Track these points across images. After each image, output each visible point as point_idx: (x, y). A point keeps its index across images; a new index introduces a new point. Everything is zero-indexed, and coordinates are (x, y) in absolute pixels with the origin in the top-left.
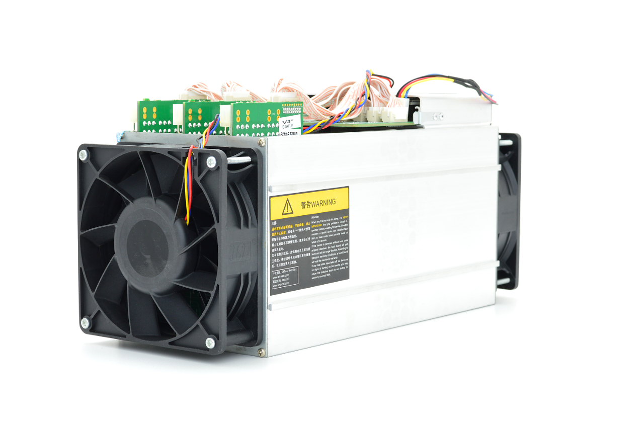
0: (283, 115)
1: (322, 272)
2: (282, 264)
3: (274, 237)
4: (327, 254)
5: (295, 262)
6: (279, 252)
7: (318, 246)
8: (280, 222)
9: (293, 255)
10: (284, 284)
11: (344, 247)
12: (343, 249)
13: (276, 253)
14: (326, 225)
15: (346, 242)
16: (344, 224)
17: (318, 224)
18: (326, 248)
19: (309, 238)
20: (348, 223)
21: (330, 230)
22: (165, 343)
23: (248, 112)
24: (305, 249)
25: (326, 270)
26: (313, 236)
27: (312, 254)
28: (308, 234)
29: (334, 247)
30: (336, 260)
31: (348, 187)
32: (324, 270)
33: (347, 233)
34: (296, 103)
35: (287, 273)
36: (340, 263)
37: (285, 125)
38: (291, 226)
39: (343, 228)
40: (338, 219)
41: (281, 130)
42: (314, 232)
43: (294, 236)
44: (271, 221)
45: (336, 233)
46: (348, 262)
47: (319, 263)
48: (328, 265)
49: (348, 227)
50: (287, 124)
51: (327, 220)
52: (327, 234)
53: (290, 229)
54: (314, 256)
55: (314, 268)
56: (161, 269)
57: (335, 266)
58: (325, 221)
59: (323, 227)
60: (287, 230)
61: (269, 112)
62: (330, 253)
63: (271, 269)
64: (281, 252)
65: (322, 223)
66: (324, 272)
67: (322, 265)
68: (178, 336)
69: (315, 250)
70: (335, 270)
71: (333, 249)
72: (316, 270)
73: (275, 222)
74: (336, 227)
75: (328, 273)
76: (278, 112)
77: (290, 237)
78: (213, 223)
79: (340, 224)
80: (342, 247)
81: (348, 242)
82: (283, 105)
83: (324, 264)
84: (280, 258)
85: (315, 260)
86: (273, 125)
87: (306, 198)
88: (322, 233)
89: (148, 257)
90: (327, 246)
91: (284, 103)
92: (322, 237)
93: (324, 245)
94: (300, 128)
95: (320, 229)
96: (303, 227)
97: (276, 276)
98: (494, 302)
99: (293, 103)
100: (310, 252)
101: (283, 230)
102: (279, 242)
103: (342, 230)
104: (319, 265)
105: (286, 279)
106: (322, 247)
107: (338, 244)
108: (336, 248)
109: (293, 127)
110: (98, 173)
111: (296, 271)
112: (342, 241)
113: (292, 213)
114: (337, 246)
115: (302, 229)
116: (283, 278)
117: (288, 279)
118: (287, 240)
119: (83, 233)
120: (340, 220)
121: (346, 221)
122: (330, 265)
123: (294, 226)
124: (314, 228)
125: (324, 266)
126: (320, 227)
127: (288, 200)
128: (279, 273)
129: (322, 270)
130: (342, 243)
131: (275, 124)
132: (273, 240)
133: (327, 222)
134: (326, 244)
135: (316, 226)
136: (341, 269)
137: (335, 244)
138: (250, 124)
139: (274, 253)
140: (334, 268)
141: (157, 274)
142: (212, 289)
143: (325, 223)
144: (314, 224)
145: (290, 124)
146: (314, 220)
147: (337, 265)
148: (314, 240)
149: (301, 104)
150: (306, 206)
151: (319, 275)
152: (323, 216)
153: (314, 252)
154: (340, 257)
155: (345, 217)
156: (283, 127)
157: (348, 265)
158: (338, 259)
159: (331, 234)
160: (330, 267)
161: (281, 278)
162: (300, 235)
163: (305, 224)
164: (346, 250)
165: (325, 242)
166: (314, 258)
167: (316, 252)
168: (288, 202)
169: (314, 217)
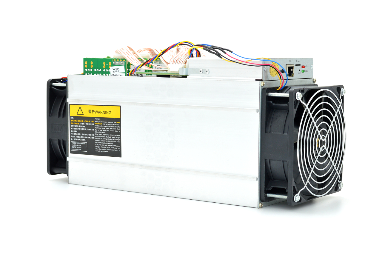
0: (113, 65)
1: (102, 149)
2: (77, 139)
3: (72, 125)
4: (106, 140)
5: (85, 140)
6: (75, 133)
7: (99, 134)
8: (76, 118)
9: (84, 136)
10: (78, 150)
11: (118, 139)
12: (117, 140)
13: (74, 133)
14: (104, 124)
15: (119, 137)
16: (117, 126)
17: (99, 123)
18: (104, 137)
19: (94, 130)
20: (120, 126)
21: (107, 127)
23: (92, 63)
24: (91, 135)
25: (105, 149)
26: (96, 129)
27: (96, 138)
28: (93, 127)
29: (111, 137)
30: (111, 145)
31: (120, 106)
32: (104, 148)
33: (119, 131)
34: (121, 59)
35: (80, 145)
36: (115, 147)
37: (114, 71)
38: (82, 121)
39: (116, 128)
40: (113, 122)
41: (112, 73)
42: (97, 127)
43: (85, 127)
44: (70, 117)
45: (111, 130)
46: (121, 147)
47: (100, 144)
48: (106, 146)
49: (120, 128)
50: (115, 70)
51: (105, 122)
52: (105, 129)
53: (82, 122)
54: (96, 139)
55: (97, 146)
57: (111, 148)
58: (104, 122)
59: (102, 125)
60: (80, 123)
61: (104, 63)
62: (108, 140)
63: (71, 140)
64: (76, 133)
65: (102, 123)
66: (103, 149)
67: (102, 145)
69: (97, 137)
70: (111, 150)
71: (110, 138)
72: (99, 147)
73: (73, 117)
74: (112, 127)
75: (107, 150)
76: (110, 64)
77: (82, 126)
79: (115, 126)
80: (116, 139)
81: (120, 137)
82: (113, 60)
83: (103, 145)
84: (76, 136)
85: (98, 142)
86: (107, 70)
87: (91, 108)
88: (102, 128)
90: (106, 136)
91: (114, 59)
92: (102, 130)
93: (103, 135)
94: (124, 73)
95: (101, 126)
96: (90, 123)
97: (74, 144)
98: (256, 206)
99: (119, 59)
100: (94, 137)
101: (78, 122)
102: (75, 127)
103: (116, 129)
104: (101, 145)
105: (79, 148)
106: (102, 136)
107: (113, 136)
108: (111, 138)
109: (119, 72)
111: (86, 145)
112: (116, 135)
113: (83, 114)
114: (112, 137)
115: (89, 124)
116: (78, 146)
117: (81, 148)
118: (80, 128)
120: (114, 124)
121: (119, 125)
122: (108, 147)
123: (84, 121)
124: (97, 125)
125: (103, 146)
126: (101, 125)
127: (80, 107)
128: (75, 143)
129: (103, 148)
130: (116, 137)
131: (108, 70)
132: (71, 126)
133: (105, 123)
134: (105, 135)
135: (98, 124)
136: (115, 150)
137: (111, 136)
138: (93, 69)
139: (72, 133)
140: (110, 149)
143: (104, 123)
144: (96, 123)
145: (118, 70)
146: (96, 120)
147: (113, 148)
148: (97, 131)
149: (125, 60)
150: (92, 112)
151: (100, 150)
152: (102, 119)
153: (96, 137)
154: (114, 144)
155: (117, 122)
156: (113, 71)
157: (121, 149)
158: (113, 145)
159: (108, 130)
160: (107, 147)
161: (76, 146)
162: (87, 127)
163: (91, 122)
164: (119, 141)
165: (104, 134)
166: (97, 140)
167: (98, 138)
168: (80, 109)
169: (97, 119)
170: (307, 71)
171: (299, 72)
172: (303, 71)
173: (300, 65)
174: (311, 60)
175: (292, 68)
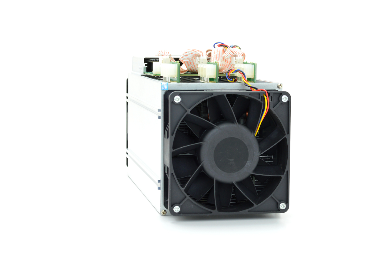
22: (245, 212)
56: (243, 166)
68: (255, 206)
78: (285, 135)
89: (233, 160)
110: (190, 110)
119: (175, 150)
141: (239, 170)
142: (283, 174)
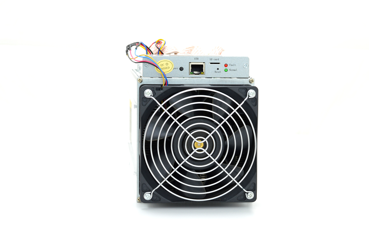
170: (234, 70)
171: (218, 71)
172: (226, 71)
173: (219, 63)
174: (247, 60)
175: (203, 65)
